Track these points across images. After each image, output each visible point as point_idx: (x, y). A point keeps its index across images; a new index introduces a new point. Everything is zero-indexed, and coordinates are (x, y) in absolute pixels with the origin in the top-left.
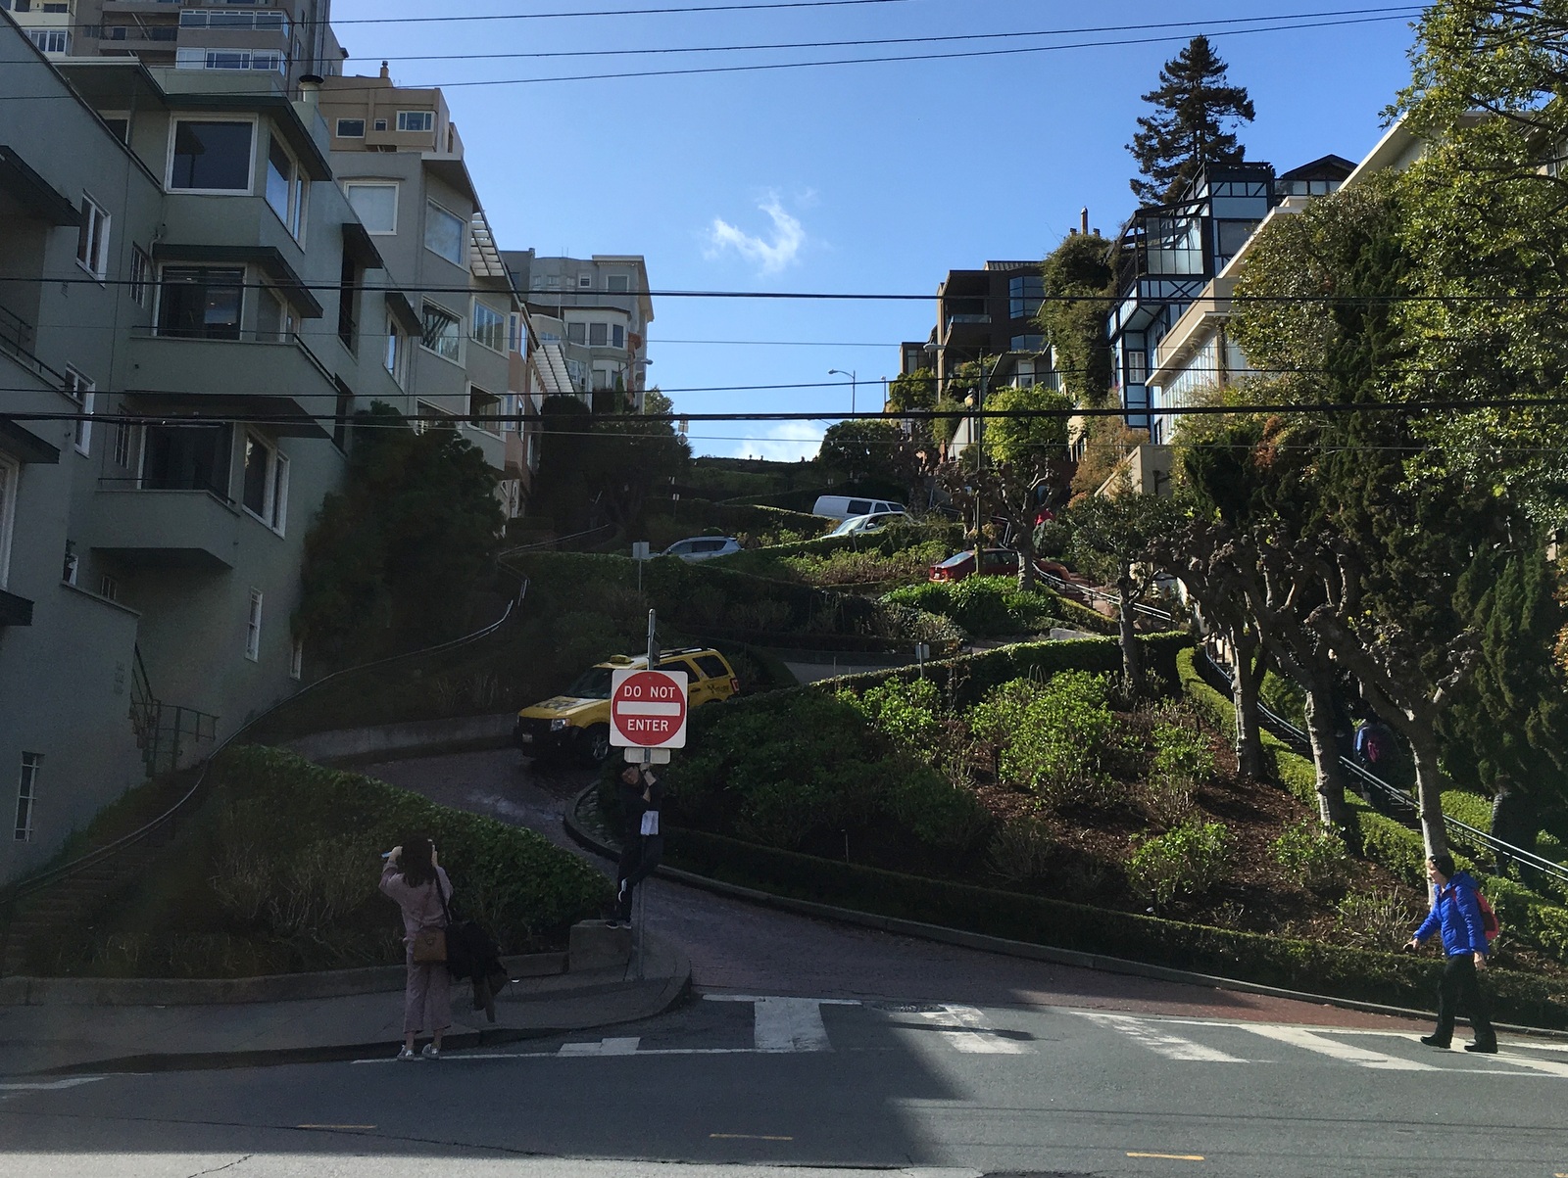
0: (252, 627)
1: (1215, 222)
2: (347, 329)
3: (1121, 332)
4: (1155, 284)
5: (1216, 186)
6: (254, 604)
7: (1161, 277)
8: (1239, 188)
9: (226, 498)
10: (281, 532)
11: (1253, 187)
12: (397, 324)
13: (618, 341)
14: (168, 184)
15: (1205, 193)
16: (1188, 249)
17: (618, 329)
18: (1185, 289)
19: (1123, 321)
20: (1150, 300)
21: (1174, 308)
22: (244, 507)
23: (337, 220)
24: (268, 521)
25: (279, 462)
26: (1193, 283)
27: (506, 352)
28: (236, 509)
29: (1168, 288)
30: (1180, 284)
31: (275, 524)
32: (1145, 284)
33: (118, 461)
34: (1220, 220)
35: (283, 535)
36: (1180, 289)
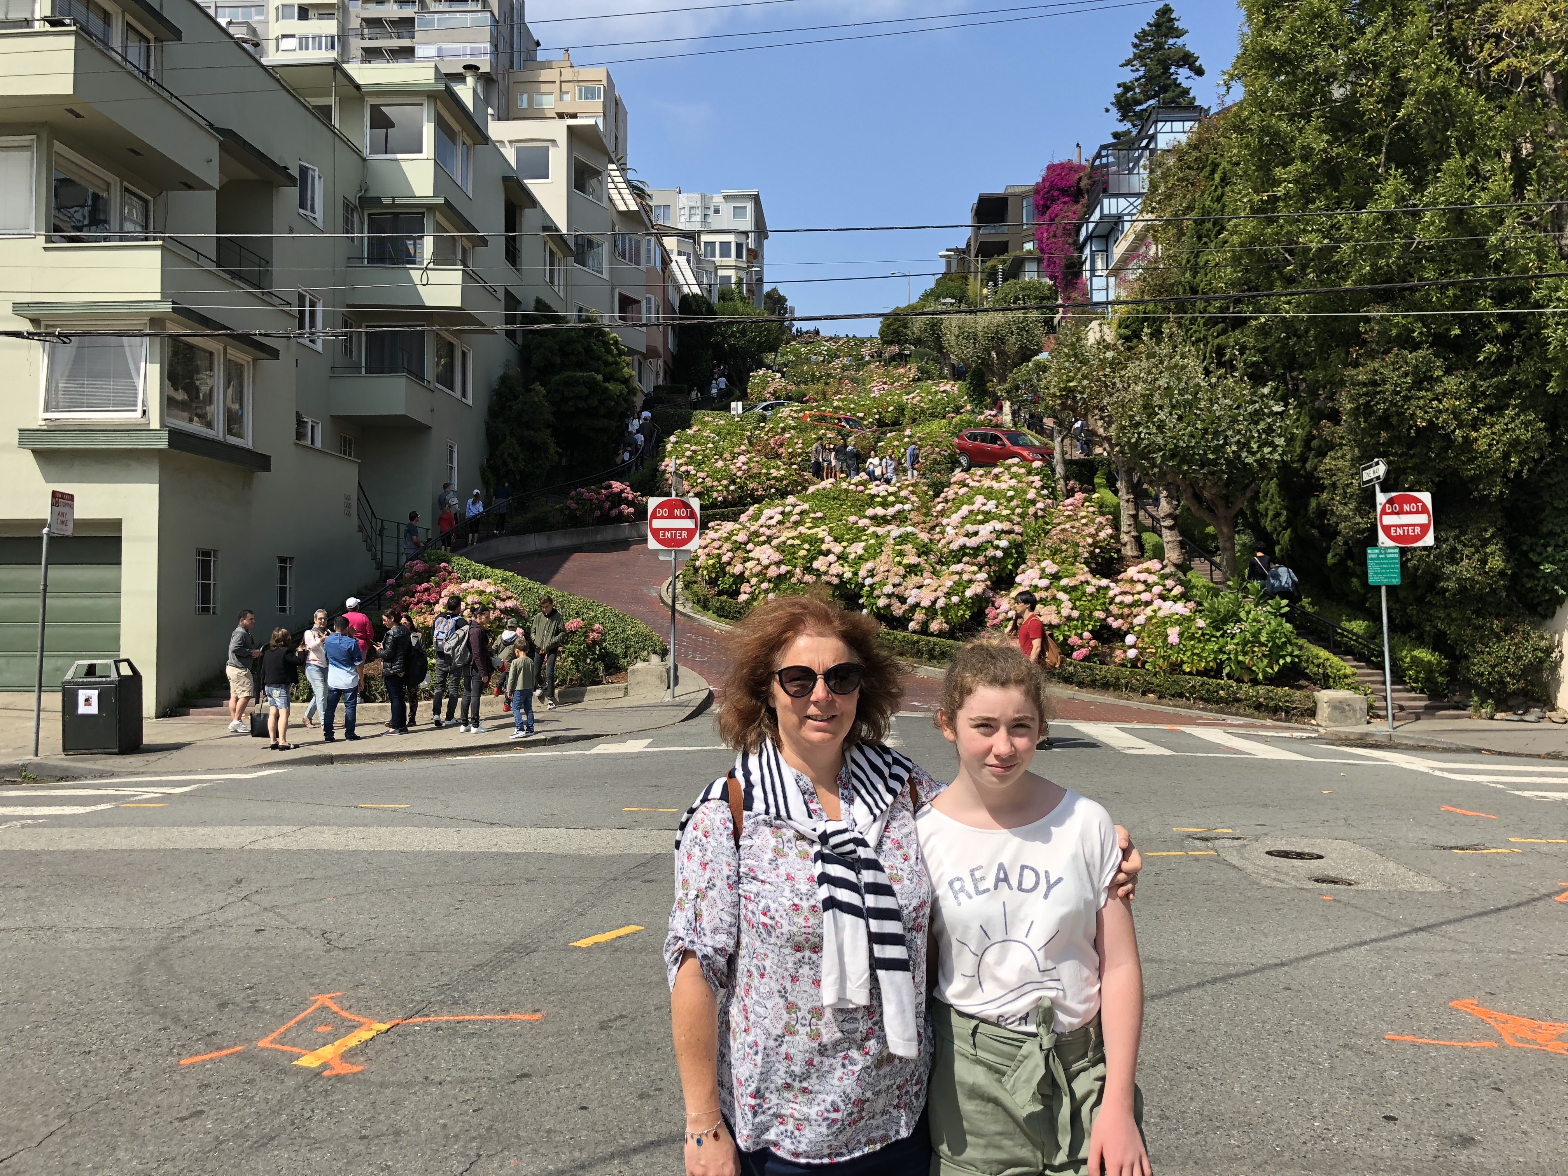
0: (451, 468)
2: (512, 253)
3: (1090, 237)
4: (1113, 201)
5: (1160, 125)
6: (451, 452)
7: (1118, 195)
8: (1177, 125)
9: (423, 379)
10: (469, 401)
11: (1189, 125)
12: (555, 249)
13: (739, 255)
14: (366, 152)
15: (1151, 131)
16: (1140, 173)
17: (739, 246)
18: (1135, 204)
19: (1090, 231)
20: (1110, 216)
21: (1127, 219)
22: (438, 385)
23: (499, 175)
24: (458, 394)
25: (464, 354)
27: (643, 267)
28: (431, 387)
29: (1123, 203)
31: (464, 395)
32: (1106, 201)
33: (346, 354)
35: (471, 404)
36: (1132, 204)
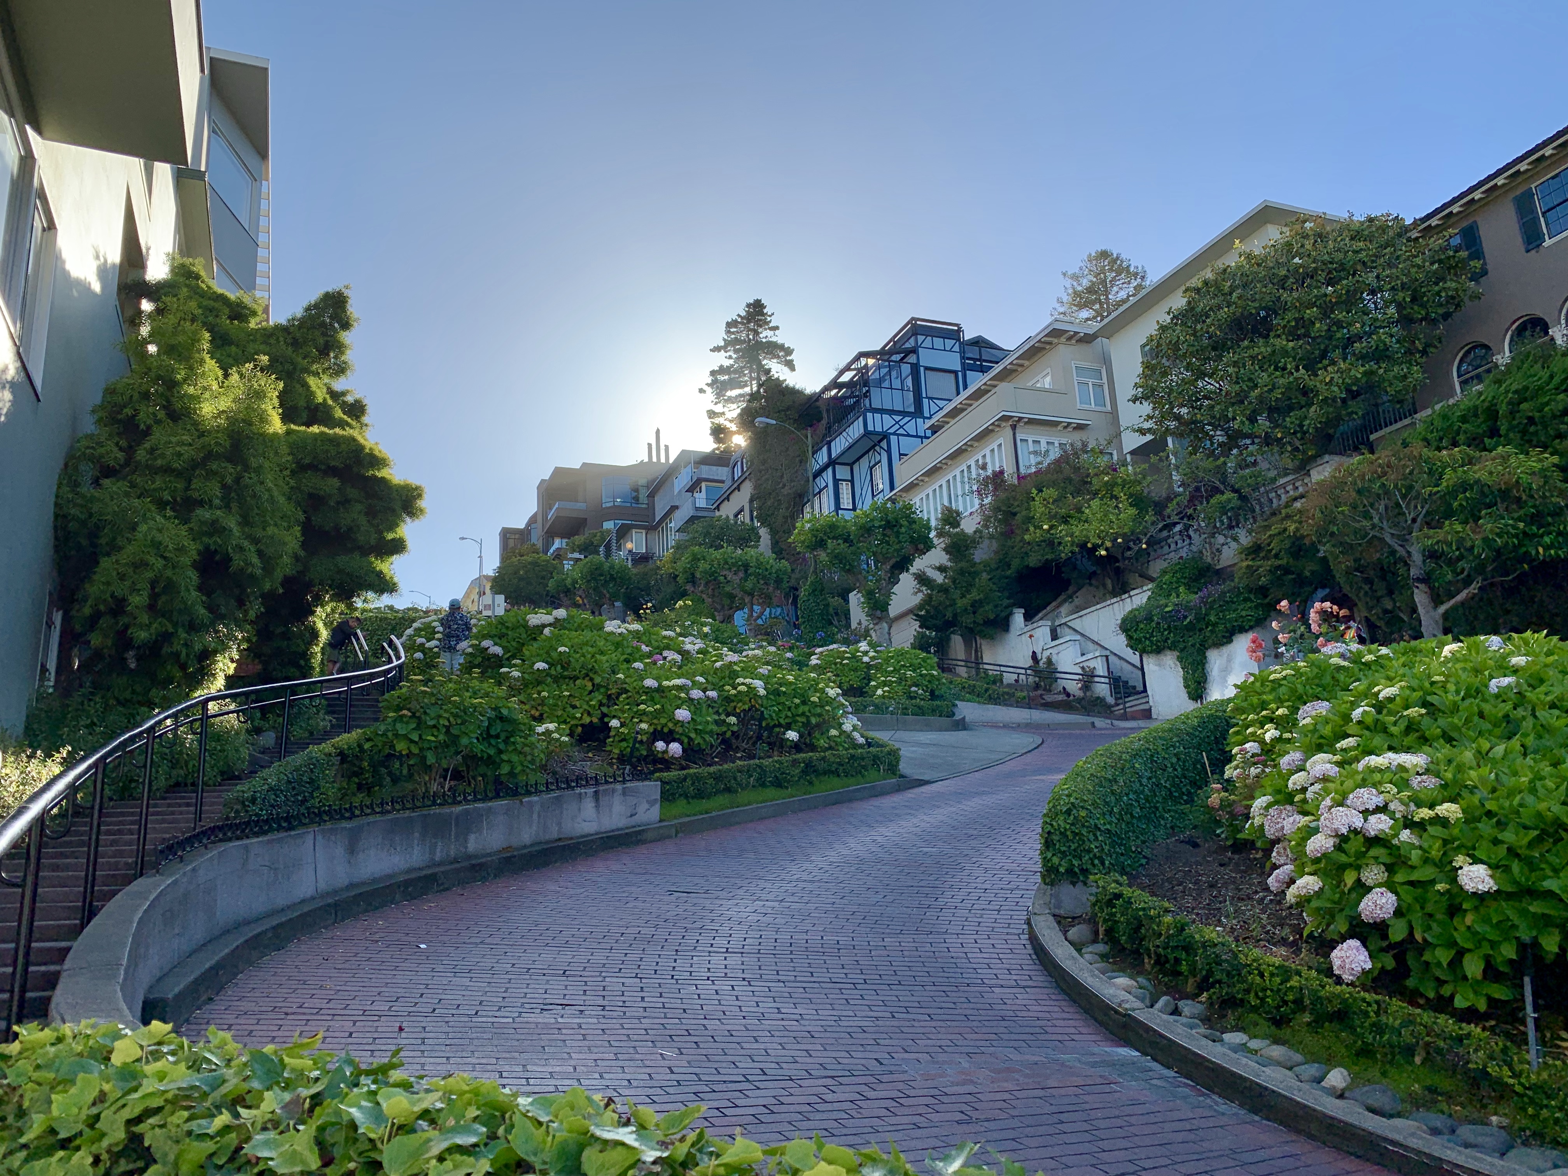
1: (922, 369)
3: (832, 463)
4: (877, 416)
5: (920, 338)
7: (882, 411)
8: (938, 342)
11: (949, 343)
16: (902, 390)
18: (901, 423)
20: (875, 433)
21: (893, 439)
26: (908, 419)
29: (888, 420)
30: (897, 418)
32: (869, 415)
34: (927, 368)
36: (897, 423)
